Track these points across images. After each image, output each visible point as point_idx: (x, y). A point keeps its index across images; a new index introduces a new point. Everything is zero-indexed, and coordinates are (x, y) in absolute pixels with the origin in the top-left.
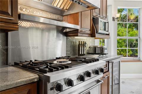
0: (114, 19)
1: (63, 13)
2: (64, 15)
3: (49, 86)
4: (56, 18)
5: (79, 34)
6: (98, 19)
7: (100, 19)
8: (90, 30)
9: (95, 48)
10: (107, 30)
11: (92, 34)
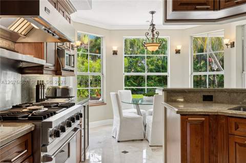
0: (73, 47)
1: (17, 39)
2: (18, 41)
4: (7, 46)
5: (44, 72)
6: (63, 51)
7: (65, 51)
8: (54, 66)
10: (72, 65)
11: (58, 71)
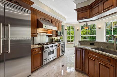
0: (66, 30)
3: (44, 48)
5: (52, 36)
7: (58, 32)
8: (55, 35)
9: (58, 40)
